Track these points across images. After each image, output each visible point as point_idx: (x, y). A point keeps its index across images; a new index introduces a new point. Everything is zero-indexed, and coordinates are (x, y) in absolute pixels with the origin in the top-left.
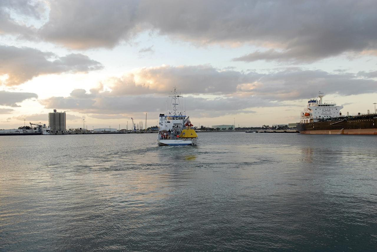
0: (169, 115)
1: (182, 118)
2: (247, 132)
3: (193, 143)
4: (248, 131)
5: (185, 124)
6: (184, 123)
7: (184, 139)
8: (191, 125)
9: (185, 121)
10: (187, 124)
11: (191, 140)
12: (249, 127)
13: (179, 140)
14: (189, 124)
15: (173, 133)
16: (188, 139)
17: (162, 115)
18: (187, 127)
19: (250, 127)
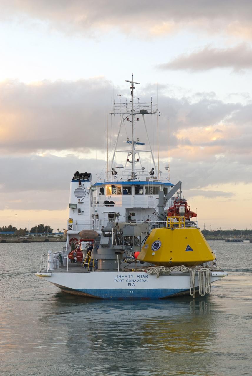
0: (112, 179)
1: (158, 188)
2: (228, 241)
3: (197, 288)
4: (230, 238)
5: (166, 208)
6: (162, 205)
7: (157, 270)
8: (189, 214)
9: (166, 200)
10: (174, 211)
11: (187, 274)
12: (230, 230)
13: (134, 275)
14: (182, 210)
15: (110, 241)
16: (176, 269)
17: (81, 175)
18: (173, 220)
19: (232, 229)
